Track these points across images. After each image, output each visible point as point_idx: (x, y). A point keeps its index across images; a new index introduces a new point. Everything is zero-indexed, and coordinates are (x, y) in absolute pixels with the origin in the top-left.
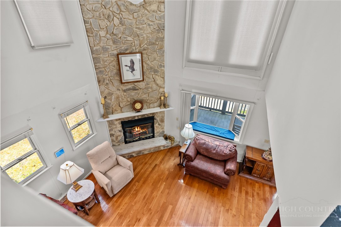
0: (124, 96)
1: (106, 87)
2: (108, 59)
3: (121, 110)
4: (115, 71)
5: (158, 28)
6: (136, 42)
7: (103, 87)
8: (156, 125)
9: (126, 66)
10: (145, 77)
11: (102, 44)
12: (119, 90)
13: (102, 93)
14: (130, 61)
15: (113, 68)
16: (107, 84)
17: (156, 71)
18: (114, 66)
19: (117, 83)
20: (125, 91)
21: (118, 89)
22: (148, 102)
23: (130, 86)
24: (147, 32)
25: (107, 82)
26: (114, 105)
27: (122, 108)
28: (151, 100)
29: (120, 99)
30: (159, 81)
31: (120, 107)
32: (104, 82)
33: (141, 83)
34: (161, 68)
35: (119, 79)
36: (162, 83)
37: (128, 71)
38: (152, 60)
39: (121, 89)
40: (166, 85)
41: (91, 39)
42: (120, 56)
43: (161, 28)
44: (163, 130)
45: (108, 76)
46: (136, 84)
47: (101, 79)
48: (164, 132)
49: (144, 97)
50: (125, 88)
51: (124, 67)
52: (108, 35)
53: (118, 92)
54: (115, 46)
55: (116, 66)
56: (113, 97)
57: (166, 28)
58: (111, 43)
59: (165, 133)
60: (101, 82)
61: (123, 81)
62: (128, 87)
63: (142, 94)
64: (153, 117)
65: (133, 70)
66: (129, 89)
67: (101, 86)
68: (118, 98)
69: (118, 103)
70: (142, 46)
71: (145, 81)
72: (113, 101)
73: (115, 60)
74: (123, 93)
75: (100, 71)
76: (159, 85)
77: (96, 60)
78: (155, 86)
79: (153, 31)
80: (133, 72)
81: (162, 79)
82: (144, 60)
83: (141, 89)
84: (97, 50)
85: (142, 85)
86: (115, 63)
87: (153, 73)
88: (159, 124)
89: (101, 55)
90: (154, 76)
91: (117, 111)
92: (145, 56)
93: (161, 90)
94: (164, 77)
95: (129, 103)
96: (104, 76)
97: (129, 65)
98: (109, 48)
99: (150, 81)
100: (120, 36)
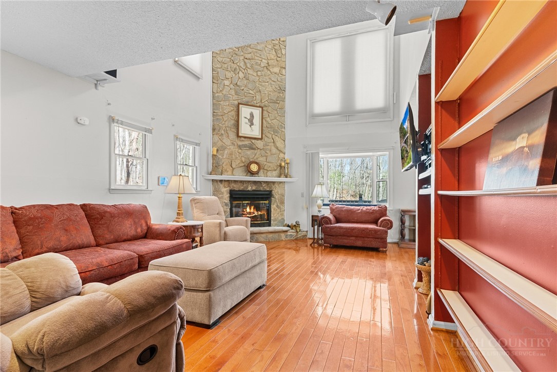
0: (238, 154)
1: (220, 137)
2: (227, 108)
3: (232, 173)
4: (233, 122)
5: (279, 88)
6: (257, 96)
7: (216, 137)
8: (273, 207)
9: (246, 118)
10: (264, 136)
11: (224, 92)
12: (234, 145)
13: (214, 144)
14: (250, 114)
15: (232, 118)
16: (222, 134)
17: (275, 132)
18: (233, 116)
19: (232, 135)
20: (240, 147)
21: (232, 143)
22: (265, 168)
23: (247, 142)
24: (268, 89)
25: (223, 132)
26: (225, 164)
27: (233, 169)
28: (270, 167)
29: (234, 156)
30: (279, 144)
31: (232, 167)
32: (219, 131)
33: (259, 141)
34: (281, 128)
35: (235, 131)
36: (283, 146)
37: (246, 123)
38: (273, 118)
39: (236, 144)
40: (286, 151)
41: (215, 85)
42: (240, 106)
43: (282, 90)
44: (283, 217)
45: (224, 126)
46: (253, 141)
47: (216, 127)
48: (283, 219)
49: (261, 160)
50: (240, 143)
51: (243, 118)
52: (232, 86)
53: (232, 147)
54: (236, 96)
55: (235, 117)
56: (226, 152)
57: (286, 90)
58: (233, 92)
59: (285, 222)
60: (216, 131)
61: (240, 135)
62: (244, 143)
63: (259, 155)
64: (271, 191)
65: (252, 124)
66: (245, 146)
67: (215, 136)
68: (231, 154)
69: (230, 162)
70: (263, 101)
71: (263, 140)
72: (224, 157)
73: (235, 110)
74: (237, 149)
75: (218, 119)
76: (279, 149)
77: (215, 106)
78: (274, 150)
79: (275, 89)
80: (252, 126)
81: (282, 141)
82: (264, 117)
83: (258, 149)
84: (218, 96)
85: (259, 144)
86: (233, 113)
87: (273, 133)
88: (277, 206)
89: (222, 103)
90: (273, 136)
91: (228, 172)
92: (265, 112)
93: (282, 155)
94: (285, 139)
95: (243, 165)
96: (220, 125)
97: (249, 118)
98: (230, 97)
99: (270, 141)
100: (243, 88)
